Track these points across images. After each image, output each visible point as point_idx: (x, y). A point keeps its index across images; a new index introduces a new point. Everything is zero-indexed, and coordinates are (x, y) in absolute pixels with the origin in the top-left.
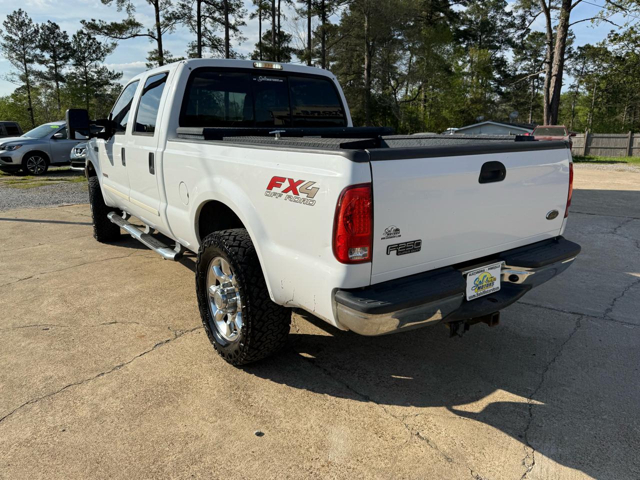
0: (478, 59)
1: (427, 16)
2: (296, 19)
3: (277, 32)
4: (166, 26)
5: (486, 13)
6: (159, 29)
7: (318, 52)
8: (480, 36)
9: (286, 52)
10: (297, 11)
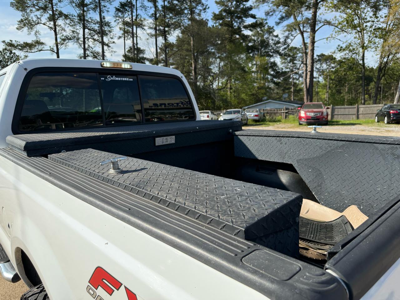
0: (261, 63)
1: (229, 37)
2: (148, 39)
3: (136, 47)
4: (62, 44)
5: (263, 36)
6: (57, 46)
7: (162, 60)
8: (261, 49)
9: (142, 59)
10: (148, 34)
